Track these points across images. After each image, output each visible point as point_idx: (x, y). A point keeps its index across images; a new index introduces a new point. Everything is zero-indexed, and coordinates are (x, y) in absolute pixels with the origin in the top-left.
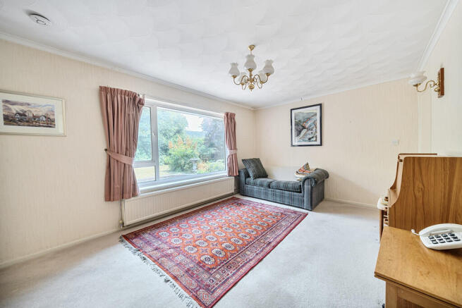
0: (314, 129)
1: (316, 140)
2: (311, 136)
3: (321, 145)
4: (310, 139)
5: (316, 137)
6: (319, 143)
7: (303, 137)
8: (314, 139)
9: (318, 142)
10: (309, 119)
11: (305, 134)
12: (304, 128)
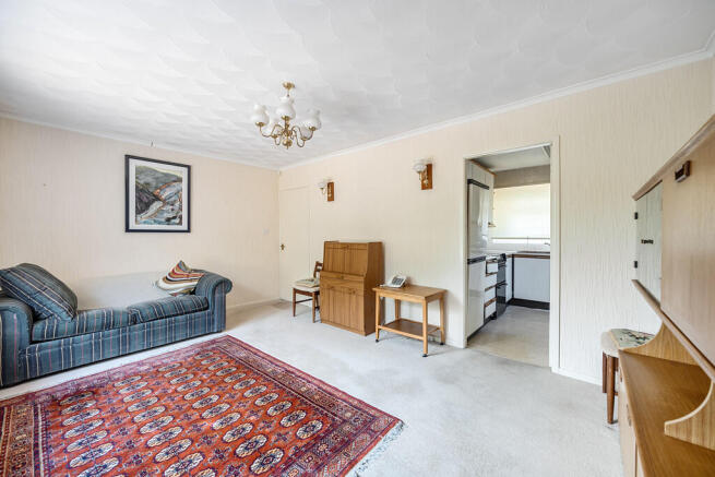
0: (177, 204)
1: (180, 223)
2: (171, 215)
3: (189, 231)
4: (168, 220)
5: (181, 218)
6: (186, 228)
7: (154, 215)
8: (177, 221)
9: (184, 226)
10: (167, 185)
11: (159, 211)
12: (157, 198)
